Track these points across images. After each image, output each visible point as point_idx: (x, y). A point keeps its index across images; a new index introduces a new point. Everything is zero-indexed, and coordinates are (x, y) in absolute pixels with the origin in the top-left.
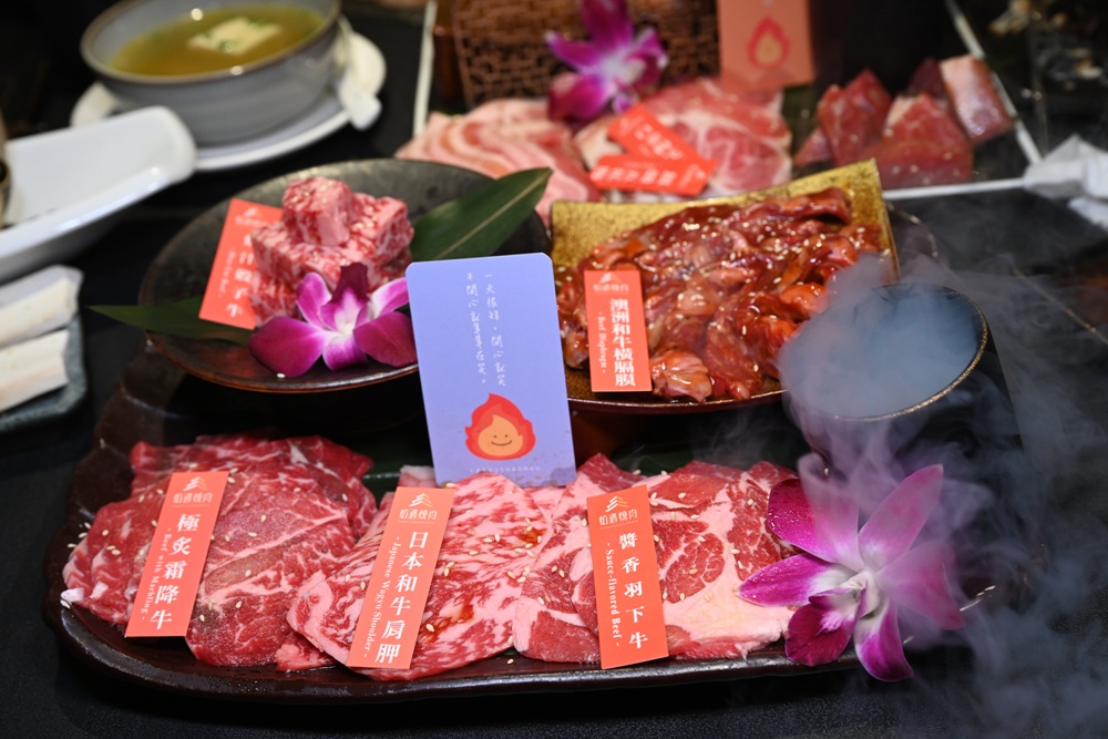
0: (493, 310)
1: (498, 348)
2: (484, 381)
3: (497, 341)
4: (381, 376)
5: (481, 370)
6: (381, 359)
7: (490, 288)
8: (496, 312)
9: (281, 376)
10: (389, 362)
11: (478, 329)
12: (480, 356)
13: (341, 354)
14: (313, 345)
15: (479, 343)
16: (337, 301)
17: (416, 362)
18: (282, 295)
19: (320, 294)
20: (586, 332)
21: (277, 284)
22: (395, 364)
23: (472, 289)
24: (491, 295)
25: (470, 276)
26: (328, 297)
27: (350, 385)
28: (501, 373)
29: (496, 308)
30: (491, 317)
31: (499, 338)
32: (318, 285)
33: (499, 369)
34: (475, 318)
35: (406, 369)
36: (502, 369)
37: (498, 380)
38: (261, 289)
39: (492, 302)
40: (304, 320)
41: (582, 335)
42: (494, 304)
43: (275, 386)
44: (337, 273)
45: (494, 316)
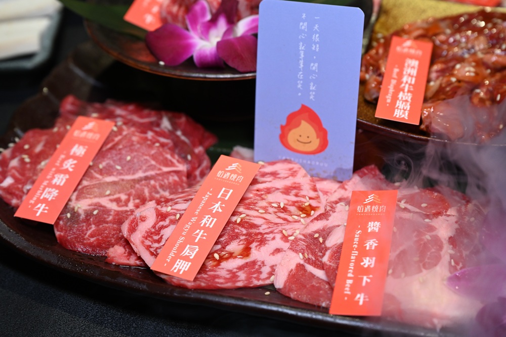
0: (316, 43)
1: (314, 72)
2: (300, 94)
3: (314, 66)
4: (228, 76)
5: (299, 86)
6: (230, 64)
7: (316, 27)
8: (318, 45)
9: (162, 63)
10: (236, 67)
11: (302, 56)
12: (300, 75)
13: (206, 56)
14: (189, 47)
15: (302, 66)
16: (213, 22)
17: (255, 71)
18: (181, 13)
19: (203, 14)
20: (383, 77)
21: (180, 6)
22: (240, 70)
23: (304, 26)
24: (316, 32)
25: (304, 16)
26: (209, 17)
27: (205, 78)
28: (313, 91)
29: (318, 43)
30: (313, 48)
31: (316, 65)
32: (203, 9)
33: (312, 88)
34: (302, 47)
35: (247, 75)
36: (314, 88)
37: (310, 95)
39: (316, 37)
40: (187, 29)
41: (379, 79)
42: (317, 40)
43: (155, 68)
45: (316, 48)
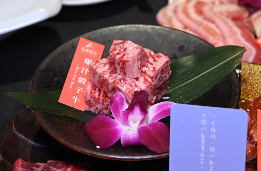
0: (213, 134)
1: (212, 153)
2: (202, 168)
3: (212, 149)
4: (150, 157)
5: (202, 162)
7: (213, 123)
8: (215, 135)
9: (98, 147)
11: (203, 142)
12: (202, 155)
13: (130, 140)
14: (116, 132)
15: (203, 149)
17: (168, 152)
19: (122, 104)
22: (157, 152)
23: (204, 122)
24: (213, 126)
25: (204, 115)
26: (126, 106)
27: (133, 159)
28: (212, 165)
29: (214, 133)
30: (211, 137)
31: (214, 148)
32: (122, 99)
33: (211, 163)
34: (203, 136)
35: (163, 155)
36: (212, 164)
37: (209, 168)
38: (91, 93)
39: (213, 130)
40: (114, 118)
42: (214, 131)
43: (95, 153)
44: (132, 95)
45: (213, 137)
